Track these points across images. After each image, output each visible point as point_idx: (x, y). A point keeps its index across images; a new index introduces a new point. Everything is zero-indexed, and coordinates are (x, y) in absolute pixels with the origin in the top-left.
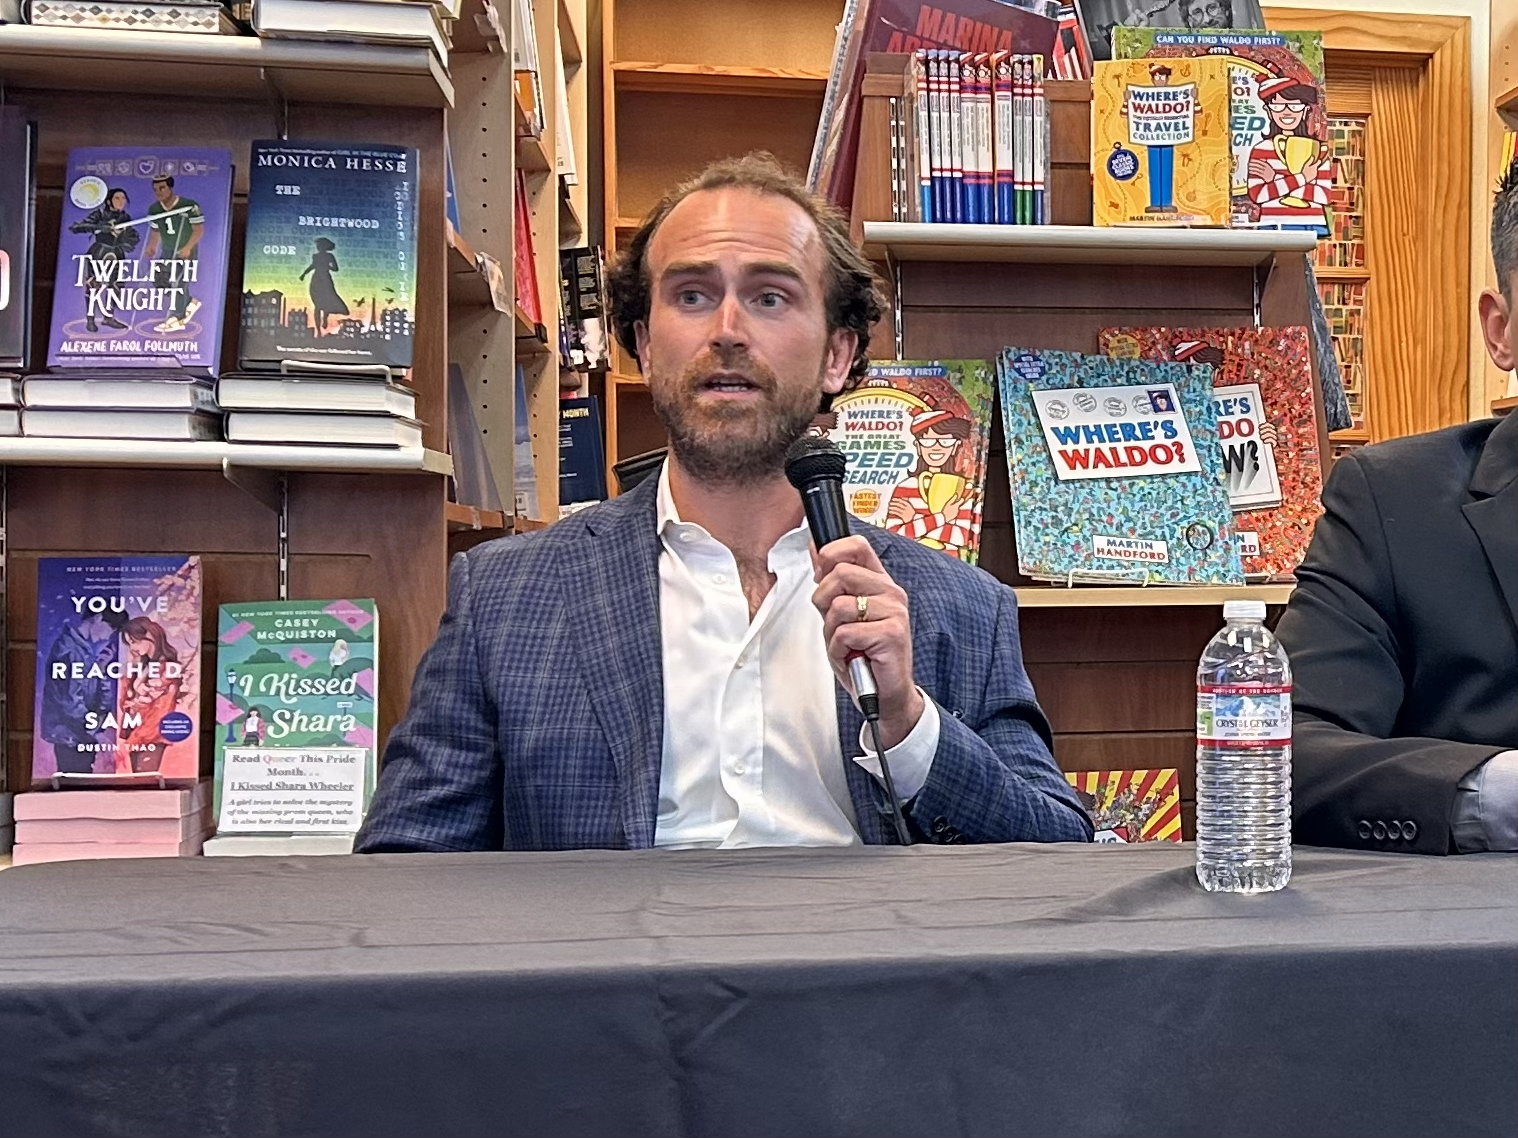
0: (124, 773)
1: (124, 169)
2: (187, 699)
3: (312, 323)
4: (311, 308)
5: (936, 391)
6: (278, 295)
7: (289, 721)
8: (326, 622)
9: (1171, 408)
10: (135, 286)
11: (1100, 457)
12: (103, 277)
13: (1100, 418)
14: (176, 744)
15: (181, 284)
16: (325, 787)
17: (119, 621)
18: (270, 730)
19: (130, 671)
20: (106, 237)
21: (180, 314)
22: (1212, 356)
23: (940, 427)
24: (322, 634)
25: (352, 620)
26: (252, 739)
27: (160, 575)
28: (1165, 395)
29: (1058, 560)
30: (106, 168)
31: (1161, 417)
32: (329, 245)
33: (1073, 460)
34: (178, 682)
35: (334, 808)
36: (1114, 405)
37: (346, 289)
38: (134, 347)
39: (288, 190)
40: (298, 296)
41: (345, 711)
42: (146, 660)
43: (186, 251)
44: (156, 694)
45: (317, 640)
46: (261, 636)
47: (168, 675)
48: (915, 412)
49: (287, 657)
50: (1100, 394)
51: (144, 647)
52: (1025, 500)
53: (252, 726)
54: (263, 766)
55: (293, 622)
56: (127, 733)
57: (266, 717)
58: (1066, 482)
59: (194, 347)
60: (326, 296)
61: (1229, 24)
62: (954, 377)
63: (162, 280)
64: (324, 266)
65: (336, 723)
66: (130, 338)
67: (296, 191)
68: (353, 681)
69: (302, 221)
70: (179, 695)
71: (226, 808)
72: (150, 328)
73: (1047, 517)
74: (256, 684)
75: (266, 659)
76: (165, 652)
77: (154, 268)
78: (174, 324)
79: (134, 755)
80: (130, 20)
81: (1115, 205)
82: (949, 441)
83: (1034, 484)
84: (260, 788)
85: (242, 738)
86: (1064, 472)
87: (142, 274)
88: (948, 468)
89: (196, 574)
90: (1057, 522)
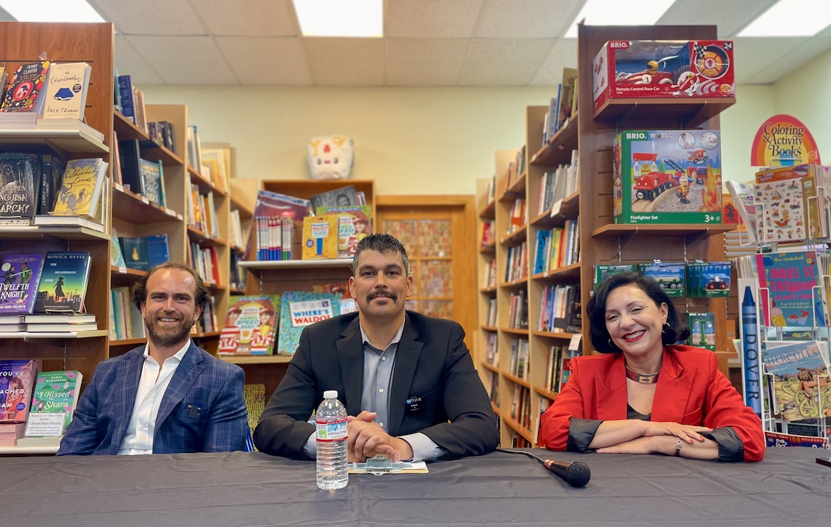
0: (6, 420)
1: (16, 260)
2: (25, 399)
3: (54, 299)
4: (55, 295)
5: (266, 303)
6: (47, 292)
7: (50, 405)
8: (64, 377)
9: (328, 305)
10: (13, 291)
11: (306, 320)
12: (6, 289)
13: (308, 309)
14: (21, 411)
15: (24, 290)
16: (54, 424)
17: (10, 378)
18: (45, 407)
19: (11, 391)
20: (8, 279)
21: (22, 298)
22: (341, 291)
23: (266, 313)
24: (63, 380)
25: (71, 376)
26: (40, 409)
27: (22, 365)
28: (327, 302)
29: (289, 349)
30: (11, 260)
31: (325, 308)
32: (61, 278)
33: (297, 321)
34: (23, 394)
35: (55, 429)
36: (312, 306)
37: (65, 289)
38: (10, 307)
39: (53, 264)
40: (52, 292)
41: (65, 402)
42: (15, 388)
43: (27, 281)
44: (16, 398)
45: (61, 382)
46: (47, 381)
47: (21, 392)
48: (261, 309)
49: (53, 387)
50: (308, 303)
51: (15, 385)
52: (283, 333)
53: (40, 406)
54: (39, 418)
55: (56, 377)
56: (8, 409)
57: (44, 403)
58: (295, 327)
59: (25, 307)
60: (59, 292)
61: (349, 205)
62: (271, 300)
63: (20, 289)
64: (60, 284)
65: (63, 405)
66: (9, 305)
67: (56, 265)
68: (69, 393)
69: (56, 272)
70: (23, 398)
71: (28, 429)
72: (14, 302)
73: (288, 337)
74: (43, 395)
75: (47, 387)
76: (21, 386)
77: (18, 286)
78: (21, 301)
79: (9, 414)
80: (7, 224)
81: (308, 254)
82: (268, 317)
83: (286, 328)
84: (37, 424)
85: (37, 409)
86: (295, 324)
87: (16, 287)
88: (267, 324)
89: (31, 365)
90: (291, 338)
